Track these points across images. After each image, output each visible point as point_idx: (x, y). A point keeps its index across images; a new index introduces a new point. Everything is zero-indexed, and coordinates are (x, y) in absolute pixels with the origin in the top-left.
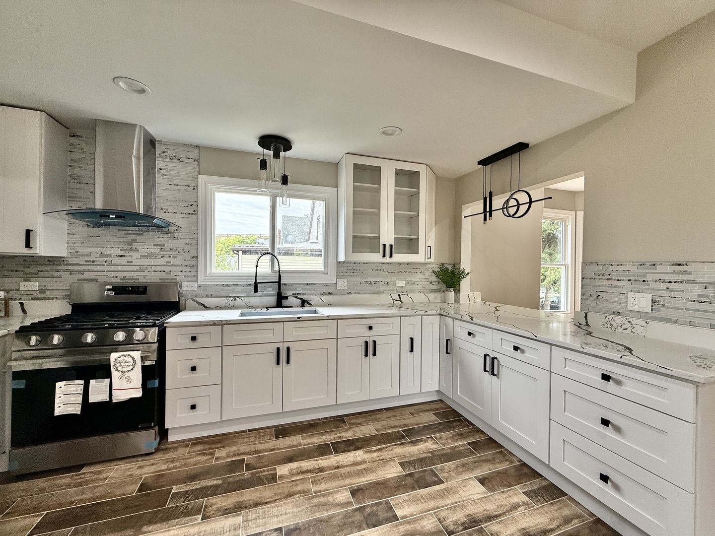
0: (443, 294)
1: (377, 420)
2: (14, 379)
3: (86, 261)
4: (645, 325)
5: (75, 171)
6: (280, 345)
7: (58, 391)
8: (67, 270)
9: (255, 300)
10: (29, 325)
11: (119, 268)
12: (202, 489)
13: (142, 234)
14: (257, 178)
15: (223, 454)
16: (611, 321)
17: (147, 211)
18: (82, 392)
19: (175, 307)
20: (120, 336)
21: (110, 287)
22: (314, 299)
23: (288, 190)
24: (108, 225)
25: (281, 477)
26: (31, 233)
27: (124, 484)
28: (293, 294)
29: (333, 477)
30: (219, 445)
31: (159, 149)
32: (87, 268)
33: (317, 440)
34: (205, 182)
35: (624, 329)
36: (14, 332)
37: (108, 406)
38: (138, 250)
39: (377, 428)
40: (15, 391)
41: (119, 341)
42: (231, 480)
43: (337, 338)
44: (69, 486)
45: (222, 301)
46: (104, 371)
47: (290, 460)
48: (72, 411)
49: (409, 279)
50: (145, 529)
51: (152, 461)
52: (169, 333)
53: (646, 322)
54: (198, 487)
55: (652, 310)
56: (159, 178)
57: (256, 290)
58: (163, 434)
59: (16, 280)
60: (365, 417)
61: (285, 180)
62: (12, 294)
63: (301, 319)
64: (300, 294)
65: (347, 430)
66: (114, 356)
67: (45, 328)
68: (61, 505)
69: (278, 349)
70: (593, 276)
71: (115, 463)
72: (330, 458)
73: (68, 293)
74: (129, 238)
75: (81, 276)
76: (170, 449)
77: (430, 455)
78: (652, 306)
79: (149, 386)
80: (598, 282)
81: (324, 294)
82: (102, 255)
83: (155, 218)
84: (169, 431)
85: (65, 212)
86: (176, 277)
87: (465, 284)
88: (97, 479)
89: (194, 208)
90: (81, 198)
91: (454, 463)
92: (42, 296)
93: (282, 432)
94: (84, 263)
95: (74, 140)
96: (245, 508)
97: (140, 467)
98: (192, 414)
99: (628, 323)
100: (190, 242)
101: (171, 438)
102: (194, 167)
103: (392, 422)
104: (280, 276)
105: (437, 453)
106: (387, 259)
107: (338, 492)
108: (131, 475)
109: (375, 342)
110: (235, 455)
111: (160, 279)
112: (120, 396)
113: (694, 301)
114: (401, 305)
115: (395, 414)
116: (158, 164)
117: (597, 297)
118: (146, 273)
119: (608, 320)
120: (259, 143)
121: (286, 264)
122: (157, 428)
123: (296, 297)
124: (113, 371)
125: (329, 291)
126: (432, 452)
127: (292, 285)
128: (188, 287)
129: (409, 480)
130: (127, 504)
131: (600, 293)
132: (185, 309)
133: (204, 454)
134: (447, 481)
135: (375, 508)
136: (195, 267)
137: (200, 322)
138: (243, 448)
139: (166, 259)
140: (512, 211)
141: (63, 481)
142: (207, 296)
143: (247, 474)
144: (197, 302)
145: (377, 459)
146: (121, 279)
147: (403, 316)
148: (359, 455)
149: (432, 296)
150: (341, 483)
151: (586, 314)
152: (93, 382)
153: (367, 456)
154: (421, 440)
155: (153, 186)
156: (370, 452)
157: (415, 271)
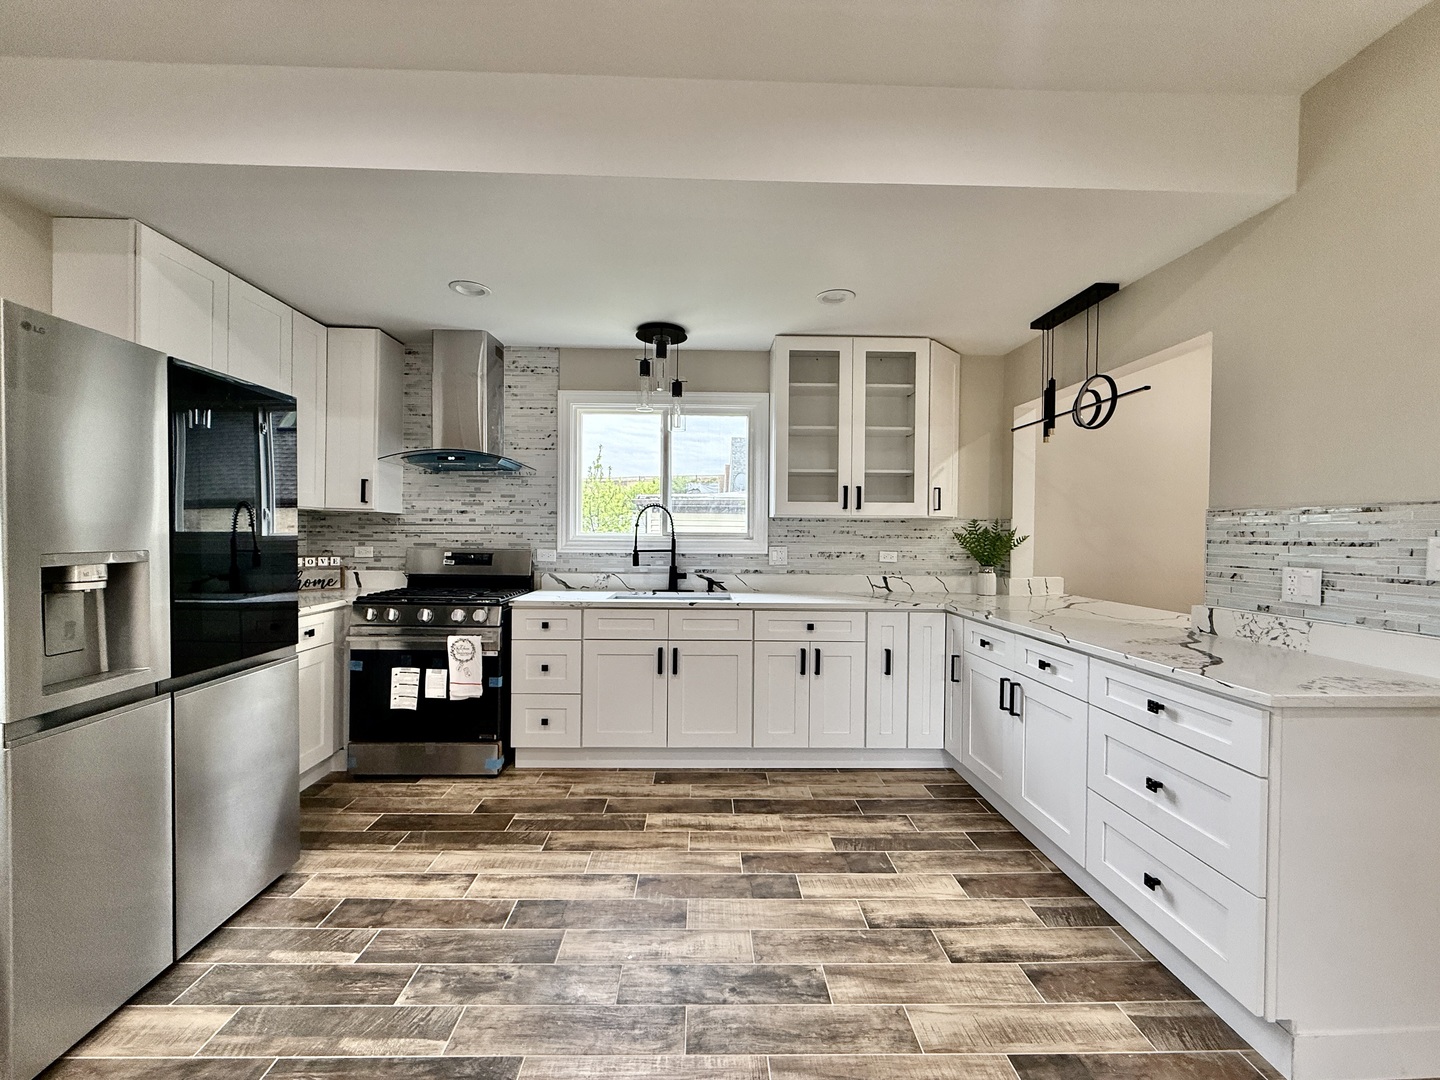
0: (975, 578)
1: (819, 782)
2: (352, 659)
3: (423, 520)
4: (1306, 628)
5: (412, 401)
6: (664, 645)
7: (394, 679)
8: (402, 532)
9: (636, 580)
10: (366, 595)
11: (461, 529)
12: (547, 822)
13: (487, 481)
14: (636, 388)
15: (580, 790)
16: (1251, 624)
17: (493, 448)
18: (417, 683)
19: (527, 584)
20: (458, 615)
21: (449, 554)
22: (728, 581)
23: (683, 402)
24: (447, 470)
25: (650, 826)
26: (367, 484)
27: (460, 802)
28: (696, 572)
29: (725, 838)
30: (577, 780)
31: (508, 358)
32: (423, 528)
33: (713, 793)
34: (567, 401)
35: (1272, 639)
36: (351, 604)
37: (444, 704)
38: (483, 504)
39: (815, 791)
40: (353, 673)
41: (456, 621)
42: (585, 818)
43: (754, 641)
44: (405, 795)
45: (590, 579)
46: (439, 659)
47: (669, 810)
48: (409, 705)
49: (904, 548)
50: (480, 846)
51: (494, 785)
52: (517, 617)
53: (1309, 623)
54: (544, 818)
55: (1322, 601)
56: (508, 400)
57: (636, 563)
58: (509, 755)
59: (350, 543)
60: (801, 776)
61: (677, 389)
62: (349, 562)
63: (694, 606)
64: (708, 571)
65: (766, 788)
66: (451, 640)
67: (381, 600)
68: (397, 810)
69: (660, 650)
70: (1226, 538)
71: (452, 781)
72: (727, 817)
73: (403, 561)
74: (472, 487)
75: (416, 540)
76: (515, 775)
77: (890, 837)
78: (1323, 593)
79: (491, 685)
80: (1232, 549)
81: (747, 571)
82: (441, 512)
83: (499, 458)
84: (516, 754)
85: (401, 456)
86: (529, 542)
87: (1021, 560)
88: (434, 793)
89: (552, 439)
90: (417, 434)
91: (924, 854)
92: (378, 565)
93: (665, 777)
94: (421, 522)
95: (410, 359)
96: (597, 848)
97: (480, 789)
98: (543, 732)
99: (1279, 626)
100: (547, 489)
101: (521, 762)
102: (551, 380)
103: (844, 788)
104: (674, 541)
105: (904, 837)
106: (852, 512)
107: (724, 854)
108: (469, 795)
109: (818, 652)
110: (595, 794)
111: (510, 544)
112: (459, 693)
113: (1392, 581)
114: (888, 594)
115: (856, 778)
116: (507, 381)
117: (1233, 577)
118: (492, 536)
119: (1246, 621)
120: (638, 336)
121: (684, 523)
122: (500, 743)
123: (701, 576)
124: (451, 658)
125: (757, 567)
126: (894, 835)
127: (694, 556)
128: (544, 556)
129: (840, 861)
130: (464, 822)
131: (1237, 571)
132: (540, 588)
133: (557, 787)
134: (902, 872)
135: (771, 880)
136: (553, 527)
137: (553, 602)
138: (608, 788)
139: (517, 515)
140: (1087, 415)
141: (399, 789)
142: (570, 571)
143: (606, 816)
144: (557, 579)
145: (799, 828)
146: (462, 544)
147: (872, 610)
148: (773, 820)
149: (952, 582)
150: (733, 845)
151: (1211, 610)
152: (429, 672)
153: (783, 823)
154: (884, 818)
155: (500, 413)
156: (791, 819)
157: (918, 534)
